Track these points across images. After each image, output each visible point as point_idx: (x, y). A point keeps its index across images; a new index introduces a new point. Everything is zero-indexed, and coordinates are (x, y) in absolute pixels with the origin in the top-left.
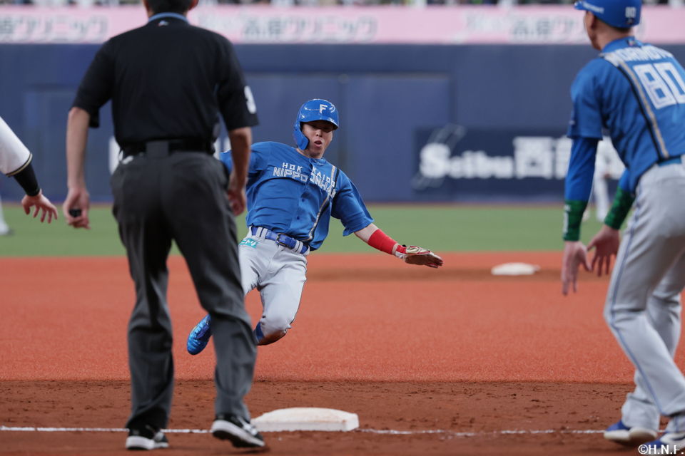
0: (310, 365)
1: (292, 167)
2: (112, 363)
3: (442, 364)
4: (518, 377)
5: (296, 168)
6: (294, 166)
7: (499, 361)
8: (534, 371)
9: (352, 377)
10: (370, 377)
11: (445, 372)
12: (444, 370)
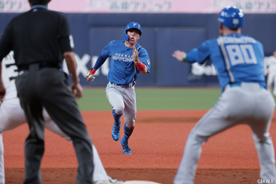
0: (141, 161)
1: (119, 55)
2: (50, 160)
3: (202, 161)
4: (236, 167)
5: (121, 55)
6: (120, 54)
7: (228, 160)
8: (244, 164)
9: (160, 167)
10: (168, 167)
11: (203, 165)
12: (202, 164)
